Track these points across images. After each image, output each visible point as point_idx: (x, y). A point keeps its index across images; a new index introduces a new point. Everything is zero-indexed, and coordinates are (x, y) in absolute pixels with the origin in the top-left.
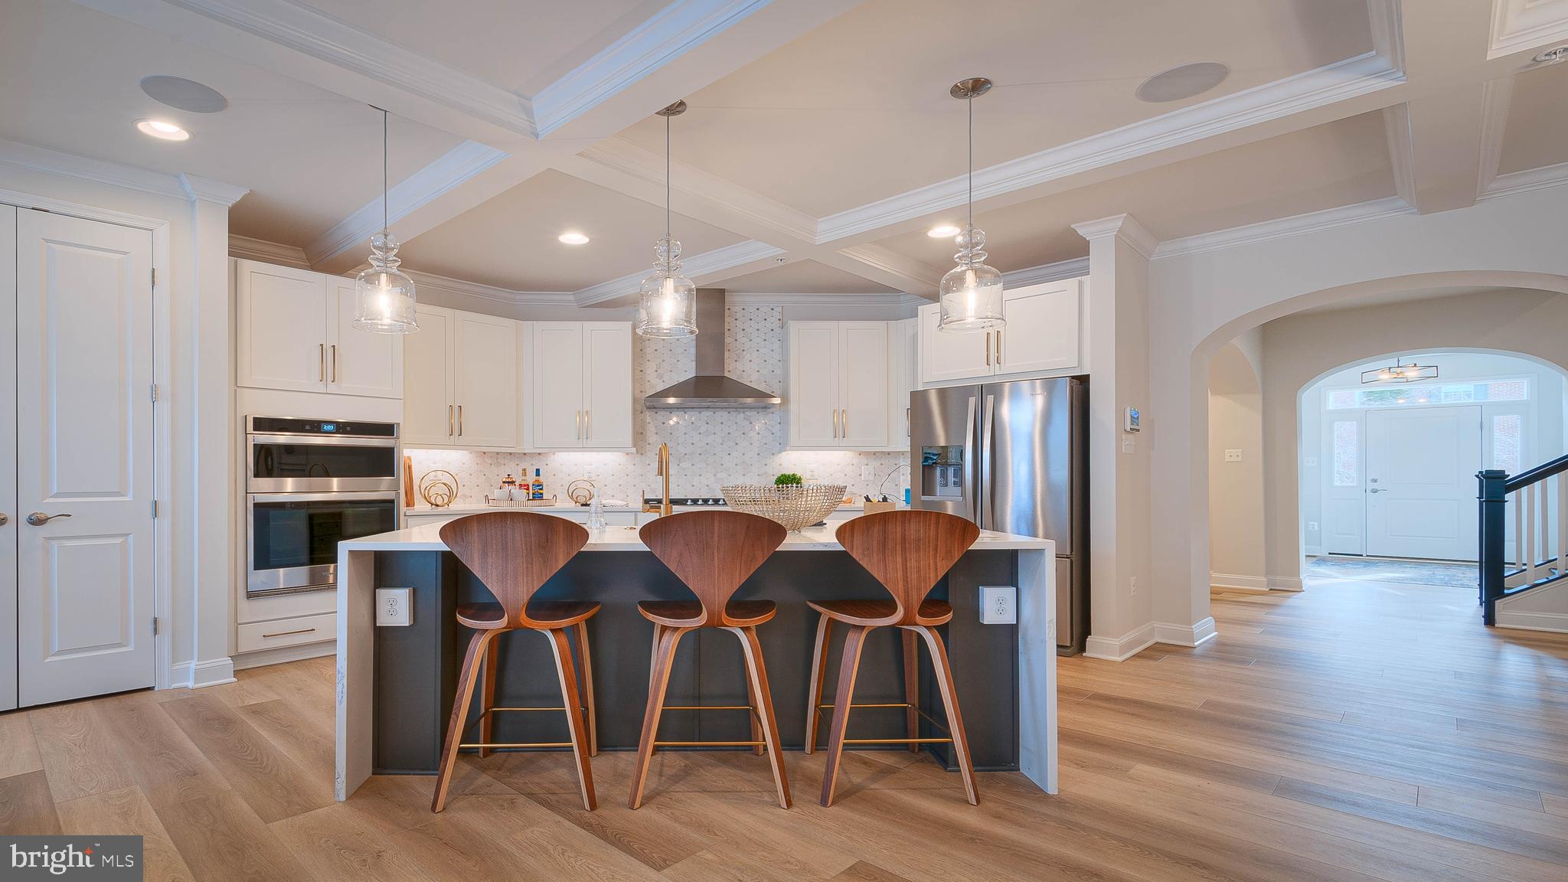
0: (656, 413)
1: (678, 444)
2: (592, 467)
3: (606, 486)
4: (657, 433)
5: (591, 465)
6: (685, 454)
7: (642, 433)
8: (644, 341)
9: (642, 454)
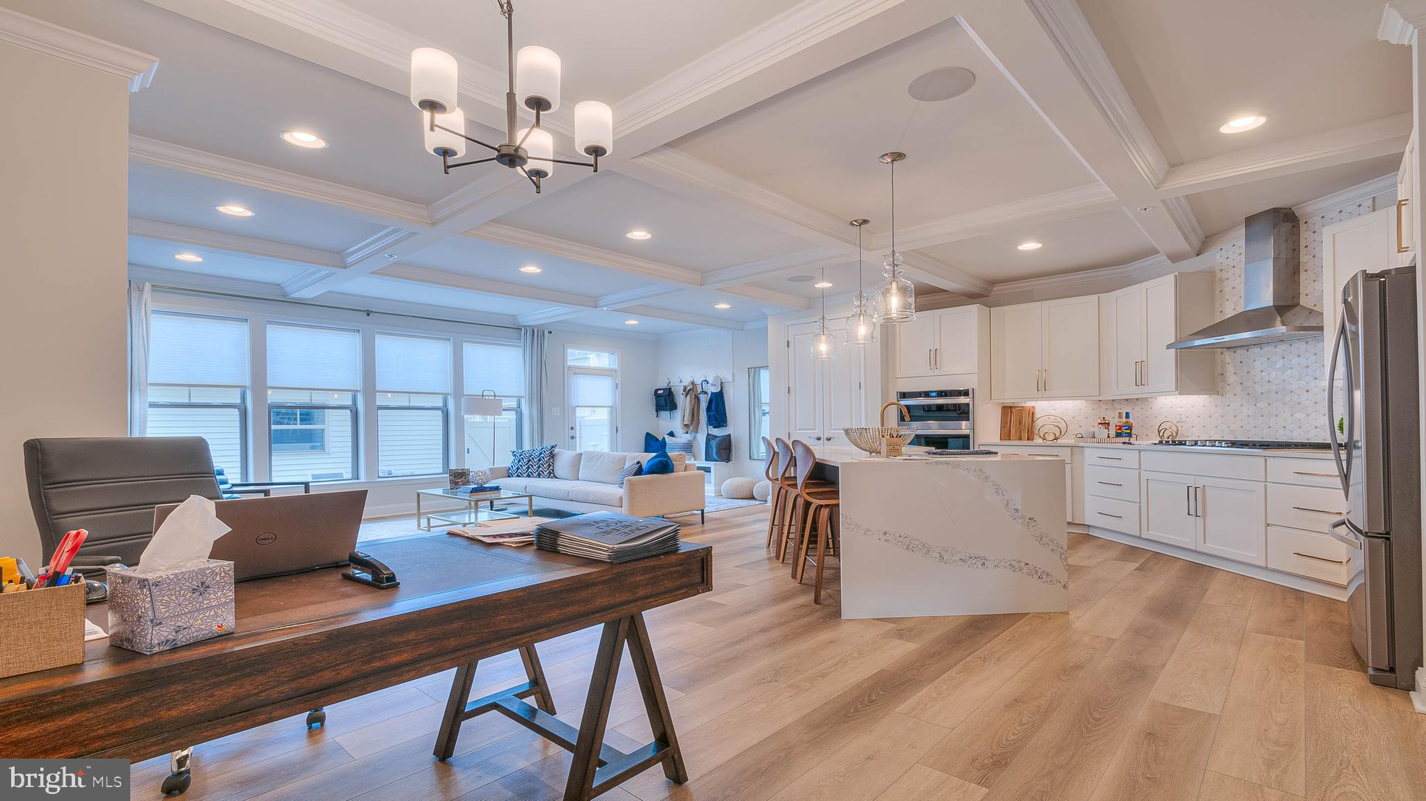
0: (1235, 352)
1: (1255, 383)
2: (1183, 409)
3: (1193, 427)
4: (1235, 373)
5: (1182, 407)
6: (1262, 393)
7: (1222, 374)
8: (1223, 281)
9: (1222, 395)
